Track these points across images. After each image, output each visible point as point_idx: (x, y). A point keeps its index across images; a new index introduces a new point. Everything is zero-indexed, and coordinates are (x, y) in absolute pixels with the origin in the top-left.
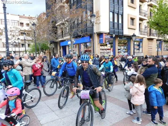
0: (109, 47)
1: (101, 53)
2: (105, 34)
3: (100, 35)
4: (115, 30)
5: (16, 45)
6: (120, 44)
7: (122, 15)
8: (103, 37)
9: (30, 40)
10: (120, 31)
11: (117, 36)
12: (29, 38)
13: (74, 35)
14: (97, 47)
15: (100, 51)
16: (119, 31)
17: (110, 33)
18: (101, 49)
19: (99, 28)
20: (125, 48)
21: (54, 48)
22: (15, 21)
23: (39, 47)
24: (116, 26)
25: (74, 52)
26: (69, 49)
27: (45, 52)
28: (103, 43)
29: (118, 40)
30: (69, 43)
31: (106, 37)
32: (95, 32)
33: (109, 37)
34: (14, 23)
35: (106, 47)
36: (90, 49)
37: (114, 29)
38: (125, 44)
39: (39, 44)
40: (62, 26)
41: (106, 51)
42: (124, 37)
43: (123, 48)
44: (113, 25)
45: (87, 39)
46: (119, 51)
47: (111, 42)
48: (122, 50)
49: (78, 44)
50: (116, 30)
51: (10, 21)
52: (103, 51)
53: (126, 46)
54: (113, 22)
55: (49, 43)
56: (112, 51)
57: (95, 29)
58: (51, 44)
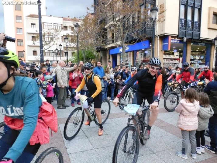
0: (176, 56)
1: (164, 65)
2: (172, 37)
3: (164, 38)
4: (187, 31)
5: (58, 54)
6: (194, 53)
7: (200, 10)
8: (168, 42)
9: (73, 47)
10: (195, 32)
11: (189, 41)
12: (73, 45)
13: (127, 38)
15: (164, 61)
16: (193, 33)
17: (180, 36)
18: (164, 59)
19: (163, 28)
20: (202, 58)
21: (101, 57)
22: (58, 25)
23: (84, 55)
24: (189, 25)
25: (128, 62)
26: (120, 58)
27: (91, 62)
28: (168, 51)
29: (192, 47)
30: (121, 50)
31: (173, 41)
32: (157, 34)
33: (177, 41)
34: (56, 27)
35: (172, 57)
36: (149, 59)
37: (186, 29)
38: (201, 53)
39: (84, 52)
40: (112, 28)
41: (171, 62)
42: (201, 41)
43: (199, 59)
44: (184, 25)
45: (144, 45)
46: (192, 62)
47: (180, 50)
48: (197, 61)
49: (132, 52)
50: (189, 32)
51: (53, 25)
52: (167, 62)
53: (203, 55)
54: (184, 19)
55: (95, 50)
56: (181, 62)
57: (157, 30)
58: (97, 52)
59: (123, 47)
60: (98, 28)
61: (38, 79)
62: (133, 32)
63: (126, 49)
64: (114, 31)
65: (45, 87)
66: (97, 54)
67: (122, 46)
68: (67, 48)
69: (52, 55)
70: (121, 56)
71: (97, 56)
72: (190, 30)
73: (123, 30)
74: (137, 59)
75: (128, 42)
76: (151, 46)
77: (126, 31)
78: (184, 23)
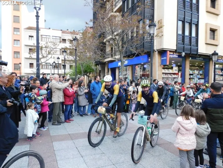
0: (175, 70)
1: (163, 79)
2: (170, 51)
3: (163, 52)
4: (185, 46)
5: (56, 67)
6: (193, 68)
7: (197, 26)
8: (167, 57)
9: (72, 60)
10: (193, 47)
11: (187, 56)
12: (71, 58)
13: (126, 52)
14: (157, 70)
15: (163, 75)
16: (191, 48)
17: (178, 51)
18: (163, 73)
19: (161, 43)
20: (201, 72)
21: (100, 71)
22: (57, 38)
23: (82, 68)
24: (187, 40)
25: (126, 76)
26: (119, 72)
27: (89, 75)
28: (167, 66)
29: (190, 61)
30: (120, 64)
31: (172, 56)
32: (156, 49)
33: (175, 56)
34: (55, 40)
35: (170, 71)
36: (148, 73)
37: (184, 44)
38: (200, 68)
39: (82, 65)
41: (170, 76)
42: (199, 56)
43: (197, 73)
45: (143, 59)
46: (191, 76)
47: (179, 64)
48: (196, 76)
49: (131, 66)
50: (187, 47)
51: (51, 37)
52: (166, 76)
53: (202, 70)
54: (182, 34)
55: (94, 64)
56: (180, 76)
57: (156, 45)
58: (96, 65)
59: (121, 62)
60: (96, 42)
61: (32, 94)
62: (132, 47)
63: (125, 63)
64: (113, 45)
65: (40, 101)
66: (96, 68)
67: (121, 60)
68: (65, 60)
69: (49, 68)
70: (120, 70)
71: (95, 70)
72: (188, 45)
73: (122, 45)
74: (136, 73)
75: (127, 56)
76: (149, 60)
77: (124, 46)
78: (181, 38)
